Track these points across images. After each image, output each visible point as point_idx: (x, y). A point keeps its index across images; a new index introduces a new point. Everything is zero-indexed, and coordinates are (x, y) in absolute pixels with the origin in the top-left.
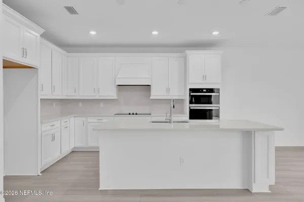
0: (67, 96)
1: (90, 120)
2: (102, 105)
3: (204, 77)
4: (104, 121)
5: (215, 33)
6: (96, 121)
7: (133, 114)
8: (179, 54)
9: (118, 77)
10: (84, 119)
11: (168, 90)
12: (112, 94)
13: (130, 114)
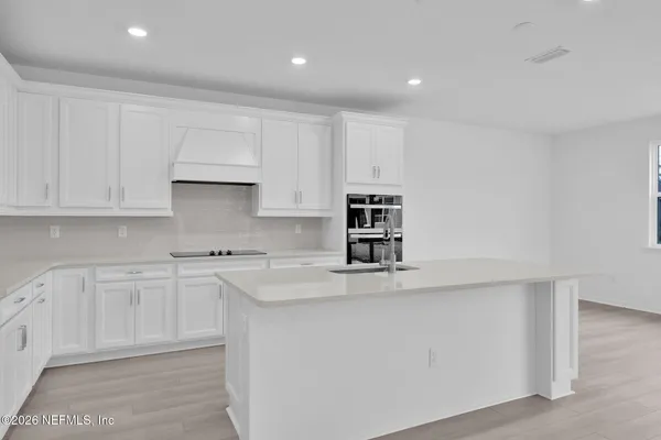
0: (17, 207)
1: (102, 274)
2: (123, 232)
3: (376, 172)
4: (147, 274)
5: (414, 82)
6: (122, 276)
7: (220, 254)
8: (319, 119)
9: (179, 159)
10: (84, 272)
11: (298, 197)
12: (160, 202)
13: (212, 254)
